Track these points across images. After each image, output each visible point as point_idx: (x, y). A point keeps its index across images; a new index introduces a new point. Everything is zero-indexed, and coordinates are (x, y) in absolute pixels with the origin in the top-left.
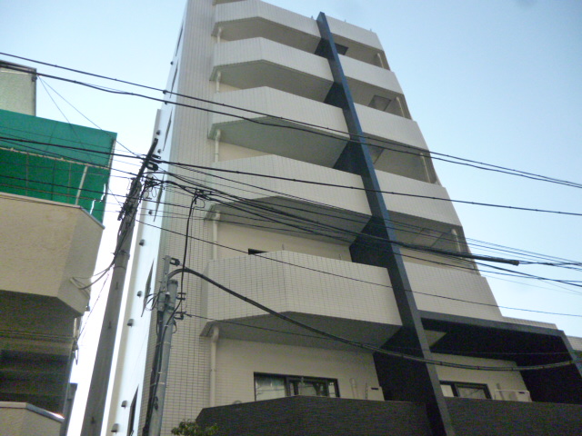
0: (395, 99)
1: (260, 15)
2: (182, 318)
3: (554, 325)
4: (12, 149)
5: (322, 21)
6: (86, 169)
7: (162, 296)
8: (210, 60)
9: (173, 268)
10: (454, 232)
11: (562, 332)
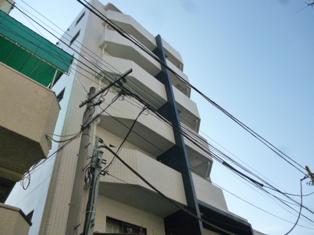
0: (186, 89)
1: (131, 24)
2: (104, 175)
3: (247, 220)
4: (16, 44)
5: (158, 39)
6: (57, 71)
7: (95, 159)
8: (100, 37)
9: (100, 144)
10: (209, 163)
11: (250, 224)
